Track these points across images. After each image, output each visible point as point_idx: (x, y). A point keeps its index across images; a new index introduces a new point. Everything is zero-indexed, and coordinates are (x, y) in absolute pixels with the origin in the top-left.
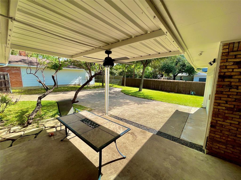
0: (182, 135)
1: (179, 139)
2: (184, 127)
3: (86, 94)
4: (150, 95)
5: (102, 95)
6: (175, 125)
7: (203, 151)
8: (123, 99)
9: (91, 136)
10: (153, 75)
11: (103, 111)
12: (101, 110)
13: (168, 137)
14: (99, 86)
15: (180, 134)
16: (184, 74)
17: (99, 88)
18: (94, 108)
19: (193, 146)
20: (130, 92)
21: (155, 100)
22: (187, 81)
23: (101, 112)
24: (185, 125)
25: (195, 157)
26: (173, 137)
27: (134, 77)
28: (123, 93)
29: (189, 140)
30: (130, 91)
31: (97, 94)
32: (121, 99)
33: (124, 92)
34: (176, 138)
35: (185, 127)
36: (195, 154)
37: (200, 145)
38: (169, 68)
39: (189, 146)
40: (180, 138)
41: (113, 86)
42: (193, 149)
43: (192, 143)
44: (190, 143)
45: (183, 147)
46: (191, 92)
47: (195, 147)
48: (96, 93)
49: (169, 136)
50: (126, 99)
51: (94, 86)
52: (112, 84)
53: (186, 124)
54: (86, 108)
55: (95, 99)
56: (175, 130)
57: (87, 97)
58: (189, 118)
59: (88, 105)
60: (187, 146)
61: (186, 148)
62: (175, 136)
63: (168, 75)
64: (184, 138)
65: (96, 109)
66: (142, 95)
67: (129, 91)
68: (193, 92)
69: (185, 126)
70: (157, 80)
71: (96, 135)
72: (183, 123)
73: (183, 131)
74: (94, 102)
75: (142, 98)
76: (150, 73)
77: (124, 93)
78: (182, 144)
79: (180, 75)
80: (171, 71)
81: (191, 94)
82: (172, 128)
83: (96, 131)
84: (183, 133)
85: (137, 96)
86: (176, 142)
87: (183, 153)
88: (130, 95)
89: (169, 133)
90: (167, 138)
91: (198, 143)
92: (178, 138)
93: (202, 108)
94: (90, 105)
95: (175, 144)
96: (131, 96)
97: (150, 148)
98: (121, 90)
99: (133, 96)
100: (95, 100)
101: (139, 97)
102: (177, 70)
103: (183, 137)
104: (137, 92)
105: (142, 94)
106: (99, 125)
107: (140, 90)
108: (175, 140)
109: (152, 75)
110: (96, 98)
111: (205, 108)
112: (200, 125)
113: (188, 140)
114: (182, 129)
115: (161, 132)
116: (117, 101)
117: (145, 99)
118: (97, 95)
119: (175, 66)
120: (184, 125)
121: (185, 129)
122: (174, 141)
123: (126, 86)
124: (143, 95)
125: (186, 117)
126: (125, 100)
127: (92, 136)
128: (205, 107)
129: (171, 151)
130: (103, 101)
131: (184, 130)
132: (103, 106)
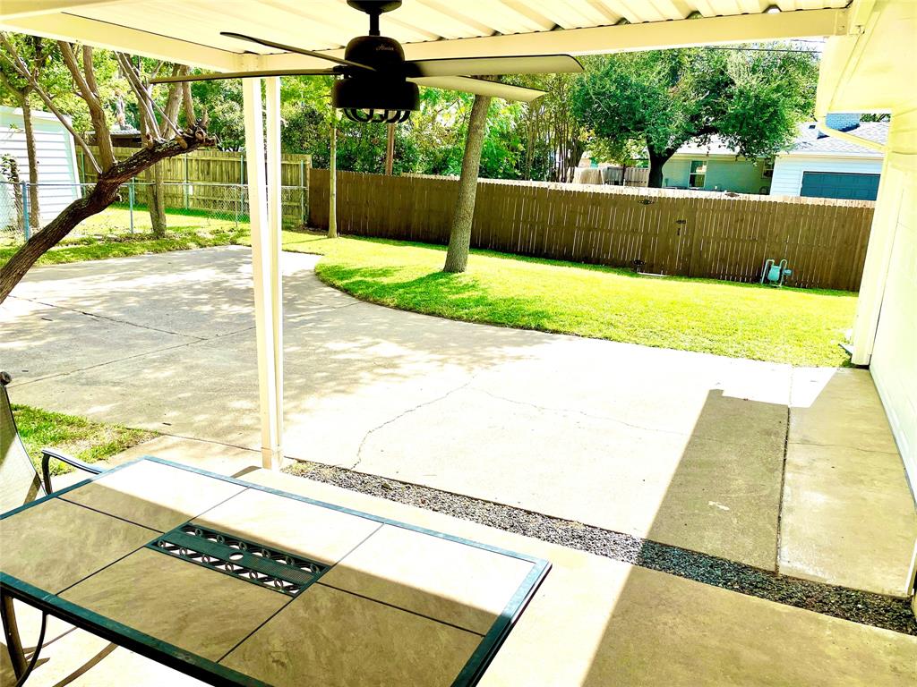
0: (785, 550)
1: (774, 574)
2: (782, 496)
3: (36, 306)
4: (530, 295)
5: (176, 308)
6: (727, 492)
7: (910, 630)
8: (350, 333)
9: (312, 656)
10: (521, 147)
11: (234, 436)
12: (217, 435)
13: (709, 572)
14: (128, 238)
15: (774, 545)
16: (718, 146)
17: (127, 254)
18: (151, 418)
19: (858, 609)
20: (385, 281)
21: (567, 329)
22: (742, 197)
23: (218, 448)
24: (783, 486)
25: (895, 669)
26: (741, 569)
27: (390, 163)
28: (333, 286)
29: (826, 577)
30: (385, 273)
31: (132, 302)
32: (335, 333)
33: (339, 283)
34: (756, 570)
35: (784, 498)
36: (890, 653)
37: (886, 593)
38: (628, 98)
39: (838, 611)
40: (777, 567)
41: (241, 233)
42: (863, 622)
43: (848, 589)
44: (839, 589)
45: (819, 622)
46: (769, 268)
47: (867, 611)
48: (114, 298)
49: (715, 563)
50: (369, 332)
51: (89, 242)
52: (231, 218)
53: (788, 476)
54: (81, 424)
55: (129, 347)
56: (735, 521)
57: (55, 333)
58: (790, 436)
59: (89, 404)
60: (827, 612)
61: (834, 626)
62: (746, 562)
63: (616, 152)
64: (798, 566)
65: (166, 429)
66: (478, 302)
67: (373, 274)
68: (777, 264)
69: (787, 489)
70: (544, 184)
71: (338, 644)
72: (772, 471)
73: (784, 520)
74: (137, 374)
75: (475, 321)
76: (503, 136)
77: (346, 291)
78: (796, 605)
79: (690, 149)
80: (640, 122)
81: (767, 282)
82: (720, 511)
83: (323, 612)
84: (785, 537)
85: (438, 308)
86: (763, 597)
87: (829, 657)
88: (388, 300)
89: (710, 544)
90: (709, 581)
91: (877, 587)
92: (768, 572)
93: (847, 371)
94: (102, 402)
95: (773, 611)
96: (397, 307)
97: (643, 663)
98: (311, 263)
99: (410, 310)
100: (132, 354)
101: (459, 318)
102: (680, 118)
103: (795, 561)
104: (434, 276)
105: (475, 294)
106: (321, 568)
107: (452, 267)
108: (756, 587)
109: (514, 149)
110: (138, 336)
111: (866, 367)
112: (862, 478)
113: (824, 573)
114: (777, 513)
115: (662, 545)
116: (308, 355)
117: (502, 325)
118: (130, 311)
119: (667, 85)
120: (779, 486)
121: (791, 510)
122: (752, 593)
123: (344, 231)
124: (482, 298)
125: (776, 434)
126: (368, 340)
127: (318, 656)
128: (865, 363)
129: (766, 658)
130: (201, 362)
131: (787, 519)
132: (217, 402)
